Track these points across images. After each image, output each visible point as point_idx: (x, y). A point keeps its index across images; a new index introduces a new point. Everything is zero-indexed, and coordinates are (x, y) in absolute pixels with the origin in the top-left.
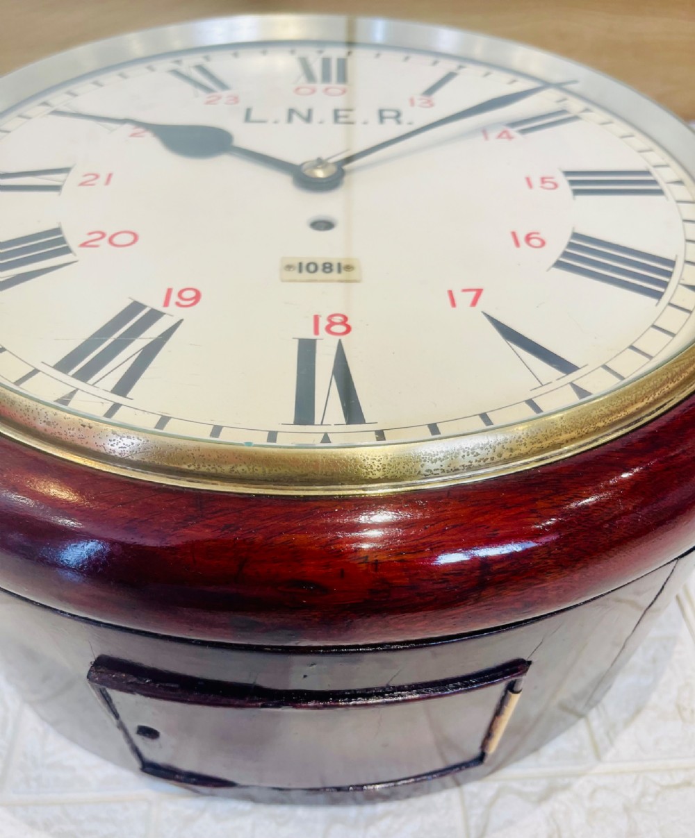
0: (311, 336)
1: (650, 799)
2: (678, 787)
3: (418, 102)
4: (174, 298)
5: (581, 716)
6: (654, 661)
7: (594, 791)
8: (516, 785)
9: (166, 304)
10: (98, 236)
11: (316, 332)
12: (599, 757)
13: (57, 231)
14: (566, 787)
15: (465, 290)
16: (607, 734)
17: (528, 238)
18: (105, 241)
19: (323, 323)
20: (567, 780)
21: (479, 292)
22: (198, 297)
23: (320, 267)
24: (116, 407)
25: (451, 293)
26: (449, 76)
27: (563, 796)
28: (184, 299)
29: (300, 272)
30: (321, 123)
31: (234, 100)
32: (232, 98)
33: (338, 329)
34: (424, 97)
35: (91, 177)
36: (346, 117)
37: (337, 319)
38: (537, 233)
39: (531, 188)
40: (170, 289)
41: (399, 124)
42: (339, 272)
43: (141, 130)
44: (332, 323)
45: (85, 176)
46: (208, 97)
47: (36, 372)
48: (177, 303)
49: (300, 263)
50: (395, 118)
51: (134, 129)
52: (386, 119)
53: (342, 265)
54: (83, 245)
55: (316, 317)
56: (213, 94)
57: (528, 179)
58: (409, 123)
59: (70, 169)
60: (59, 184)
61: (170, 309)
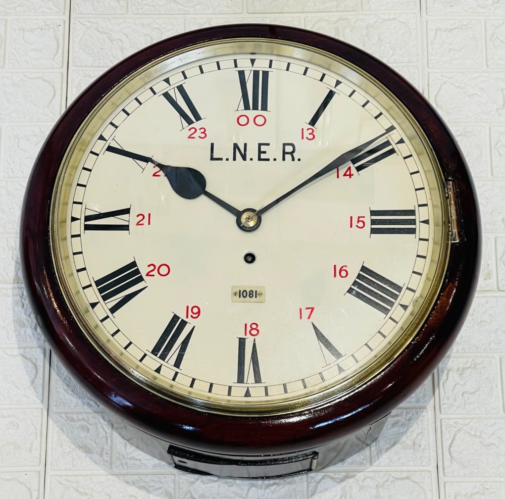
0: (244, 337)
1: (389, 483)
2: (402, 479)
3: (306, 134)
4: (190, 313)
5: (368, 445)
6: (410, 420)
7: (365, 479)
8: (331, 474)
9: (187, 317)
10: (152, 268)
12: (371, 464)
13: (134, 264)
14: (353, 477)
15: (307, 308)
16: (377, 454)
17: (341, 270)
18: (156, 272)
19: (249, 329)
20: (354, 473)
21: (313, 309)
22: (199, 312)
23: (248, 294)
24: (176, 373)
25: (301, 310)
27: (351, 481)
28: (194, 314)
29: (240, 297)
30: (251, 159)
31: (204, 133)
32: (203, 130)
33: (254, 332)
34: (311, 127)
35: (141, 217)
36: (265, 152)
37: (254, 326)
38: (346, 266)
39: (351, 226)
40: (188, 307)
41: (293, 159)
42: (256, 297)
43: (157, 169)
44: (252, 329)
45: (138, 216)
46: (190, 130)
47: (145, 355)
48: (192, 316)
49: (240, 291)
50: (292, 153)
51: (154, 167)
52: (286, 155)
53: (257, 292)
54: (147, 275)
55: (246, 325)
56: (192, 126)
57: (351, 217)
58: (299, 160)
59: (129, 209)
60: (127, 223)
61: (189, 320)
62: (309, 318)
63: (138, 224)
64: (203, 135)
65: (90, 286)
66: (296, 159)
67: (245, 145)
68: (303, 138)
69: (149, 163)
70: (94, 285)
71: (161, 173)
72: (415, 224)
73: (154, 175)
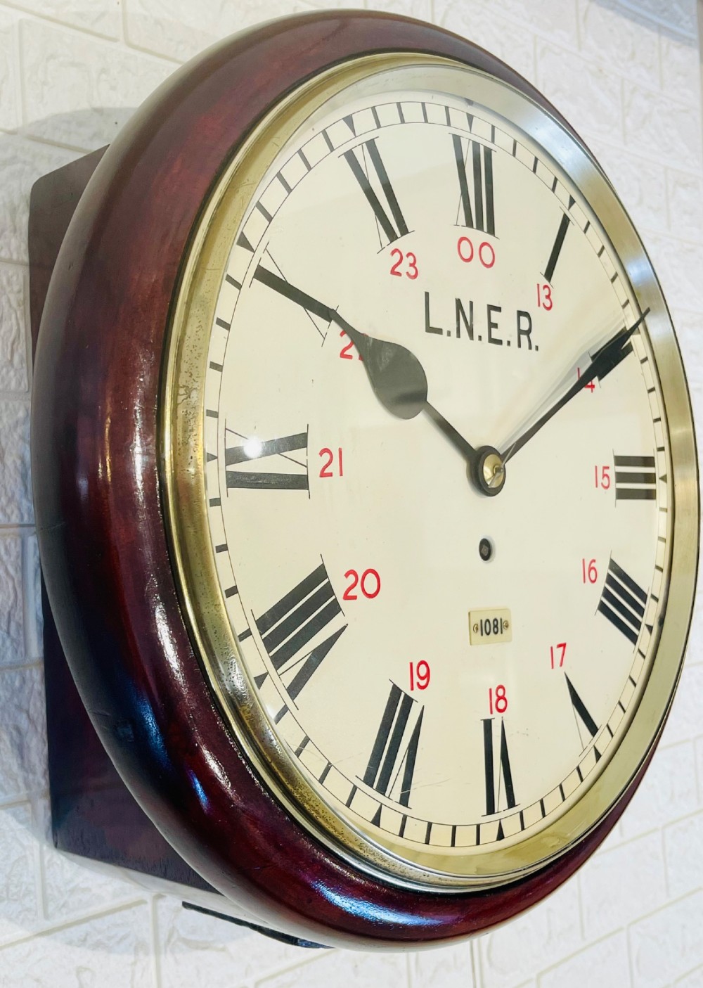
0: (489, 717)
3: (543, 300)
4: (416, 679)
9: (412, 689)
10: (352, 578)
11: (491, 713)
13: (320, 573)
15: (558, 646)
17: (591, 569)
18: (357, 591)
19: (495, 698)
21: (564, 647)
22: (428, 674)
23: (492, 626)
24: (405, 819)
25: (552, 648)
26: (565, 222)
28: (422, 678)
29: (482, 635)
30: (480, 338)
31: (413, 265)
32: (411, 259)
33: (501, 704)
34: (546, 283)
35: (326, 456)
36: (495, 326)
37: (501, 692)
38: (594, 561)
39: (597, 486)
40: (411, 664)
41: (530, 348)
42: (502, 633)
43: (346, 340)
44: (499, 698)
45: (321, 454)
46: (393, 253)
47: (355, 788)
48: (418, 684)
49: (481, 621)
50: (528, 332)
51: (342, 334)
52: (522, 336)
53: (503, 621)
54: (346, 597)
55: (491, 690)
56: (395, 244)
57: (596, 467)
58: (537, 348)
59: (305, 436)
60: (302, 471)
61: (415, 694)
62: (561, 665)
63: (323, 475)
64: (412, 272)
65: (248, 633)
66: (533, 347)
67: (471, 303)
68: (539, 305)
69: (333, 322)
70: (255, 630)
71: (353, 351)
72: (654, 482)
73: (343, 355)
